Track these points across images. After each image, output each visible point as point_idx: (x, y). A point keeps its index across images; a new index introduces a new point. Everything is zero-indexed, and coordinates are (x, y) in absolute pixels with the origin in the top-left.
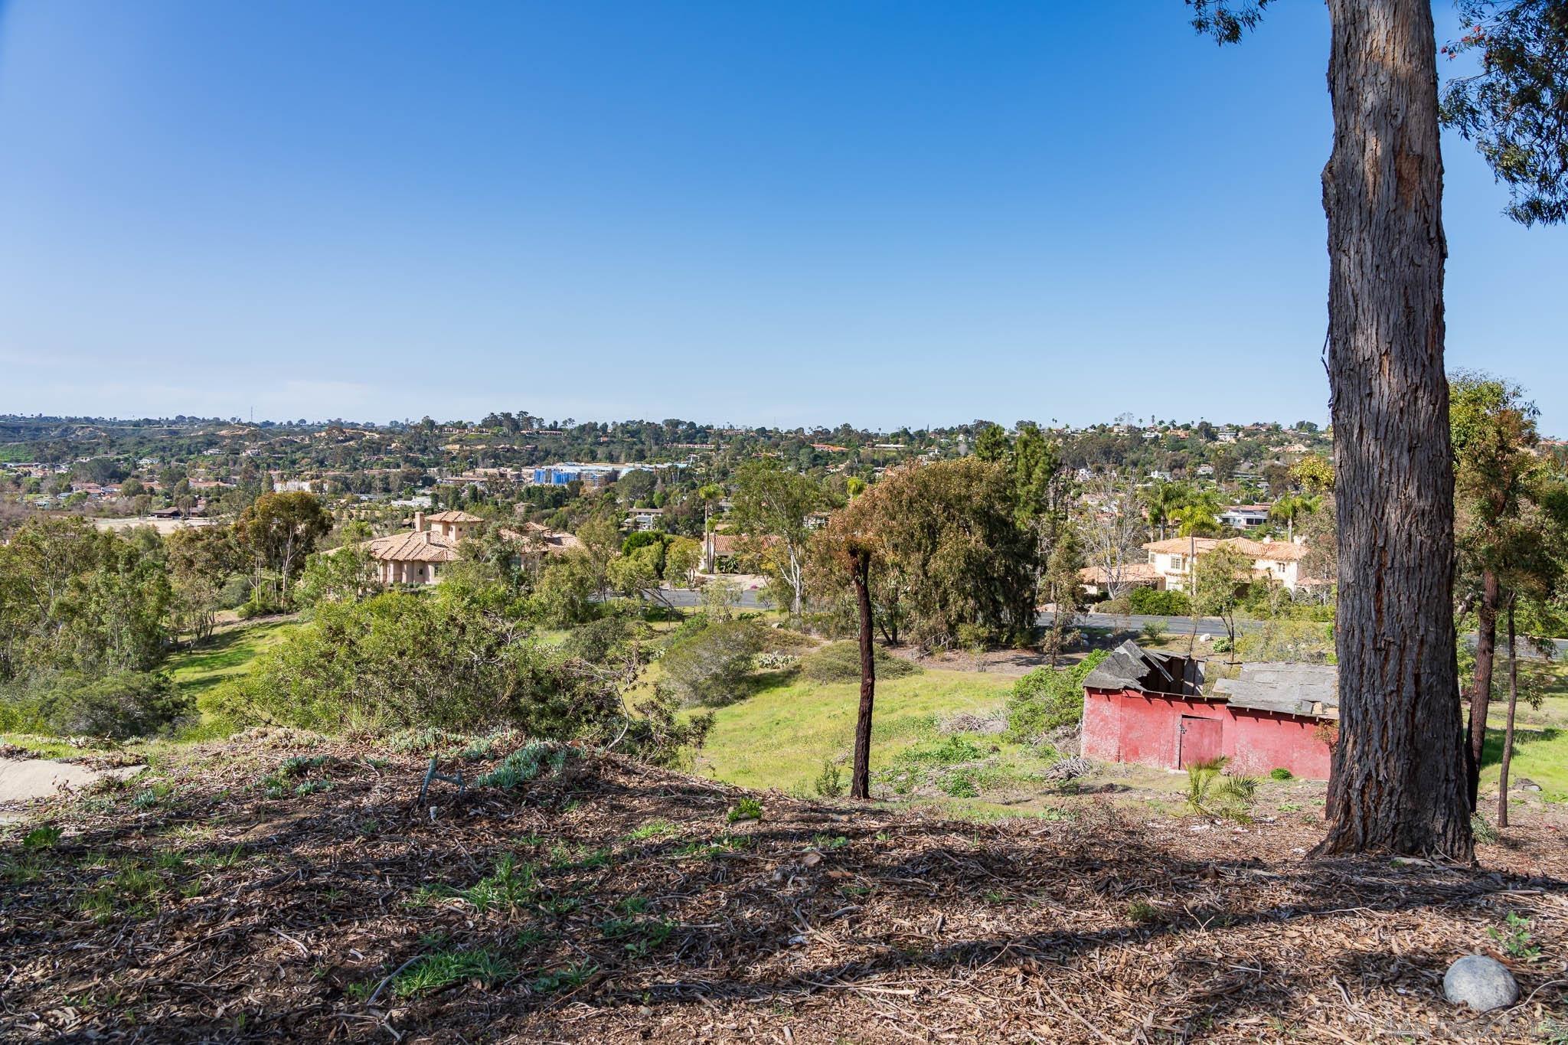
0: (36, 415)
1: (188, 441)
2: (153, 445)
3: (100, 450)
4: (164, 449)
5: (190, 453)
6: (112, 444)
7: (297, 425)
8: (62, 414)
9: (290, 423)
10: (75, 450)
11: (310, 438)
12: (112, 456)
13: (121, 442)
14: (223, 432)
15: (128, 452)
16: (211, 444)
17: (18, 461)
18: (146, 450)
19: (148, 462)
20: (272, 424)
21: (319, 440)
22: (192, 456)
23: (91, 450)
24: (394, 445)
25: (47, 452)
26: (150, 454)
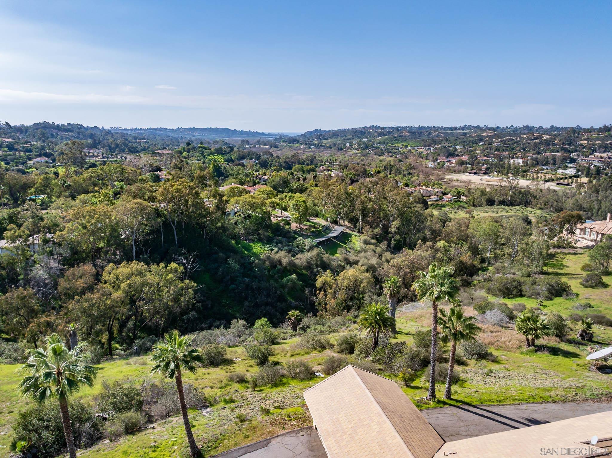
1: (472, 139)
2: (461, 140)
3: (443, 142)
4: (464, 142)
5: (473, 144)
6: (447, 140)
7: (510, 128)
8: (426, 125)
9: (507, 127)
10: (435, 142)
11: (520, 138)
12: (447, 145)
13: (450, 138)
14: (484, 134)
15: (452, 143)
16: (481, 140)
17: (418, 146)
18: (457, 142)
19: (459, 147)
21: (523, 138)
23: (440, 143)
24: (556, 141)
25: (427, 143)
26: (459, 144)
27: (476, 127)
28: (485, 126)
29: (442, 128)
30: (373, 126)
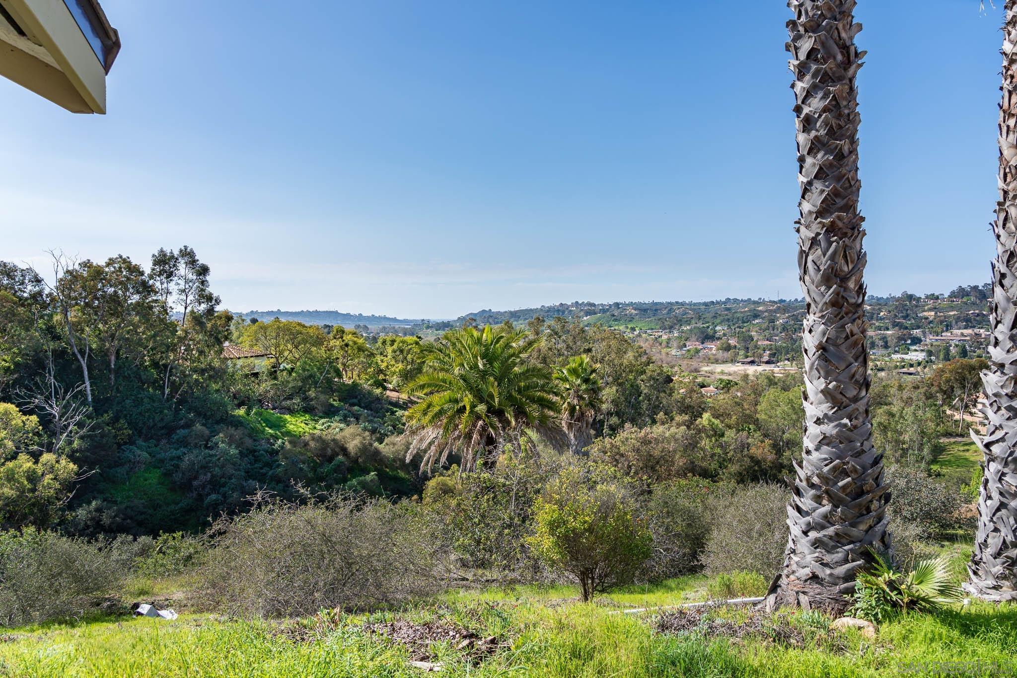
0: (651, 301)
1: (742, 315)
2: (722, 318)
3: (693, 322)
4: (728, 320)
5: (744, 322)
6: (699, 318)
7: (801, 301)
8: (664, 300)
9: (796, 300)
10: (680, 322)
12: (700, 325)
13: (704, 316)
14: (760, 308)
15: (708, 322)
16: (756, 316)
17: (652, 329)
18: (718, 321)
19: (720, 328)
20: (785, 301)
22: (745, 325)
23: (688, 322)
24: (882, 314)
25: (666, 323)
26: (720, 323)
27: (745, 301)
28: (760, 299)
29: (690, 304)
30: (577, 302)
